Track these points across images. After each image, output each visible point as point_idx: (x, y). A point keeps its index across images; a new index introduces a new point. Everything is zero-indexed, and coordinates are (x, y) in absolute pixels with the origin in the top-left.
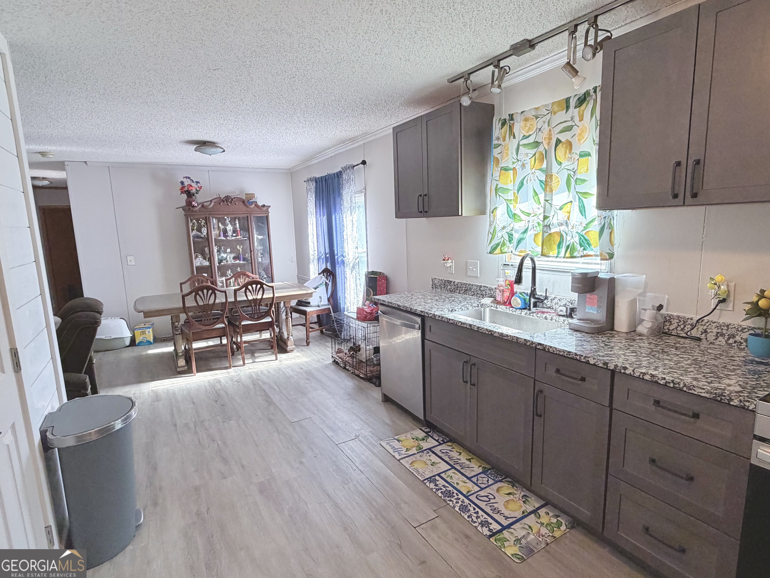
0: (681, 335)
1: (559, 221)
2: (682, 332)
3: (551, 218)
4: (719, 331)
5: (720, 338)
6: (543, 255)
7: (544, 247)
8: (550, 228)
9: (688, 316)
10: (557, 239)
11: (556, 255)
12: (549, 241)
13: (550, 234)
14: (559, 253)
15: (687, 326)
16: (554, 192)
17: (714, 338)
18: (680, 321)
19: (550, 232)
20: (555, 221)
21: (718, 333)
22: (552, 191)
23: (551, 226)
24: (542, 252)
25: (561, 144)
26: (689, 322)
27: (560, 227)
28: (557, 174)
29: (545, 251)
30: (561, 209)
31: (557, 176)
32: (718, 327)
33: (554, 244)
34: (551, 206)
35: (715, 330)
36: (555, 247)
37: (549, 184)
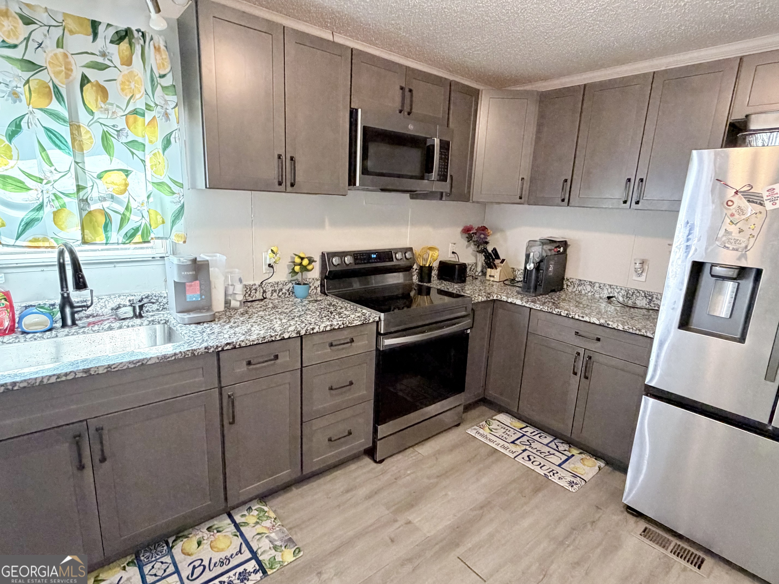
0: (249, 300)
1: (100, 194)
2: (249, 297)
3: (89, 189)
4: (273, 288)
5: (275, 294)
6: (84, 242)
7: (86, 231)
8: (89, 204)
9: (252, 283)
10: (101, 220)
11: (104, 242)
12: (91, 223)
13: (90, 212)
14: (107, 238)
15: (252, 292)
16: (85, 152)
17: (271, 295)
18: (247, 289)
19: (89, 210)
20: (95, 195)
21: (272, 290)
22: (82, 150)
23: (89, 201)
24: (83, 238)
25: (89, 84)
26: (254, 287)
27: (103, 203)
28: (88, 126)
29: (89, 237)
30: (100, 177)
31: (88, 129)
32: (272, 286)
33: (98, 226)
34: (85, 172)
35: (271, 289)
36: (101, 230)
37: (77, 138)
